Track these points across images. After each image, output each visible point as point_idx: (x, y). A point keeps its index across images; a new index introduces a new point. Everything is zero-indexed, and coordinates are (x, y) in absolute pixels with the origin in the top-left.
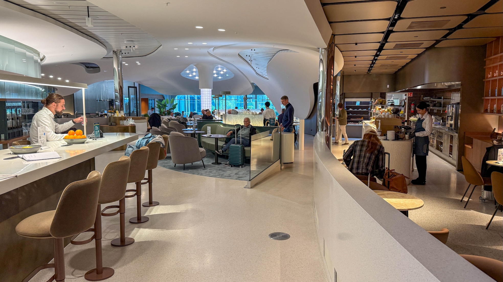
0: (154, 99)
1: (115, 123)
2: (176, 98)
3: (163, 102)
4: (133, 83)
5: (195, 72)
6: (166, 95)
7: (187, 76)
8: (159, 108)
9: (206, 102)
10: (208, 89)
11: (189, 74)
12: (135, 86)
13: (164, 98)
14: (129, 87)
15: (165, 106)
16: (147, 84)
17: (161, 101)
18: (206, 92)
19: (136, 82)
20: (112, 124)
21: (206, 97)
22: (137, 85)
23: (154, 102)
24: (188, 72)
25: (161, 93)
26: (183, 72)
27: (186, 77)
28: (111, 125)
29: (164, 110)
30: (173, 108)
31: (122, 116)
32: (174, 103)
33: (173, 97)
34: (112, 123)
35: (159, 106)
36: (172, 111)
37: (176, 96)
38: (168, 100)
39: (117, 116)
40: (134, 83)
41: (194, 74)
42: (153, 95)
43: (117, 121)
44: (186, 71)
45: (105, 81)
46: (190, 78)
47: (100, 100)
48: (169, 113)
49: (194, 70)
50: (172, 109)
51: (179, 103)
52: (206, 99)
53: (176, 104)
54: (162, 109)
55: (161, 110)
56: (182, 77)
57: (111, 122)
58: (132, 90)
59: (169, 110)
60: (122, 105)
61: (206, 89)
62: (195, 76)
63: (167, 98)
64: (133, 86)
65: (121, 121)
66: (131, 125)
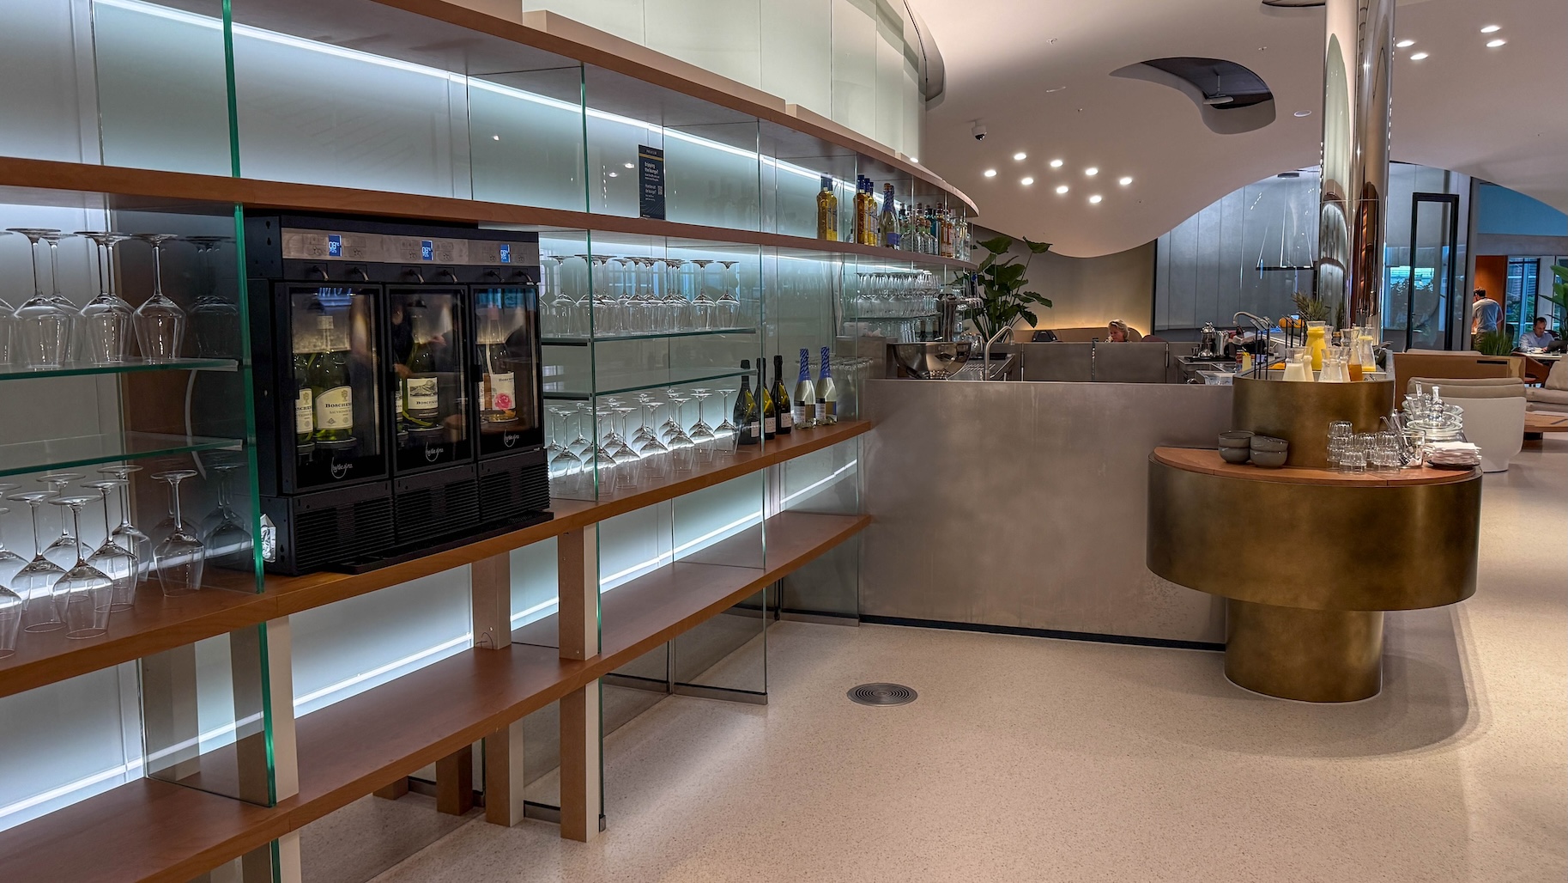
0: (1534, 259)
1: (1283, 445)
4: (1443, 173)
12: (1452, 191)
14: (1417, 197)
16: (1514, 176)
19: (1460, 169)
20: (1248, 447)
22: (1459, 186)
23: (1538, 274)
28: (1244, 461)
31: (1356, 372)
34: (1256, 442)
39: (1306, 376)
40: (1447, 173)
43: (1307, 428)
47: (1270, 269)
57: (1252, 425)
58: (1431, 214)
60: (1368, 287)
64: (1441, 191)
65: (1341, 433)
66: (1436, 466)
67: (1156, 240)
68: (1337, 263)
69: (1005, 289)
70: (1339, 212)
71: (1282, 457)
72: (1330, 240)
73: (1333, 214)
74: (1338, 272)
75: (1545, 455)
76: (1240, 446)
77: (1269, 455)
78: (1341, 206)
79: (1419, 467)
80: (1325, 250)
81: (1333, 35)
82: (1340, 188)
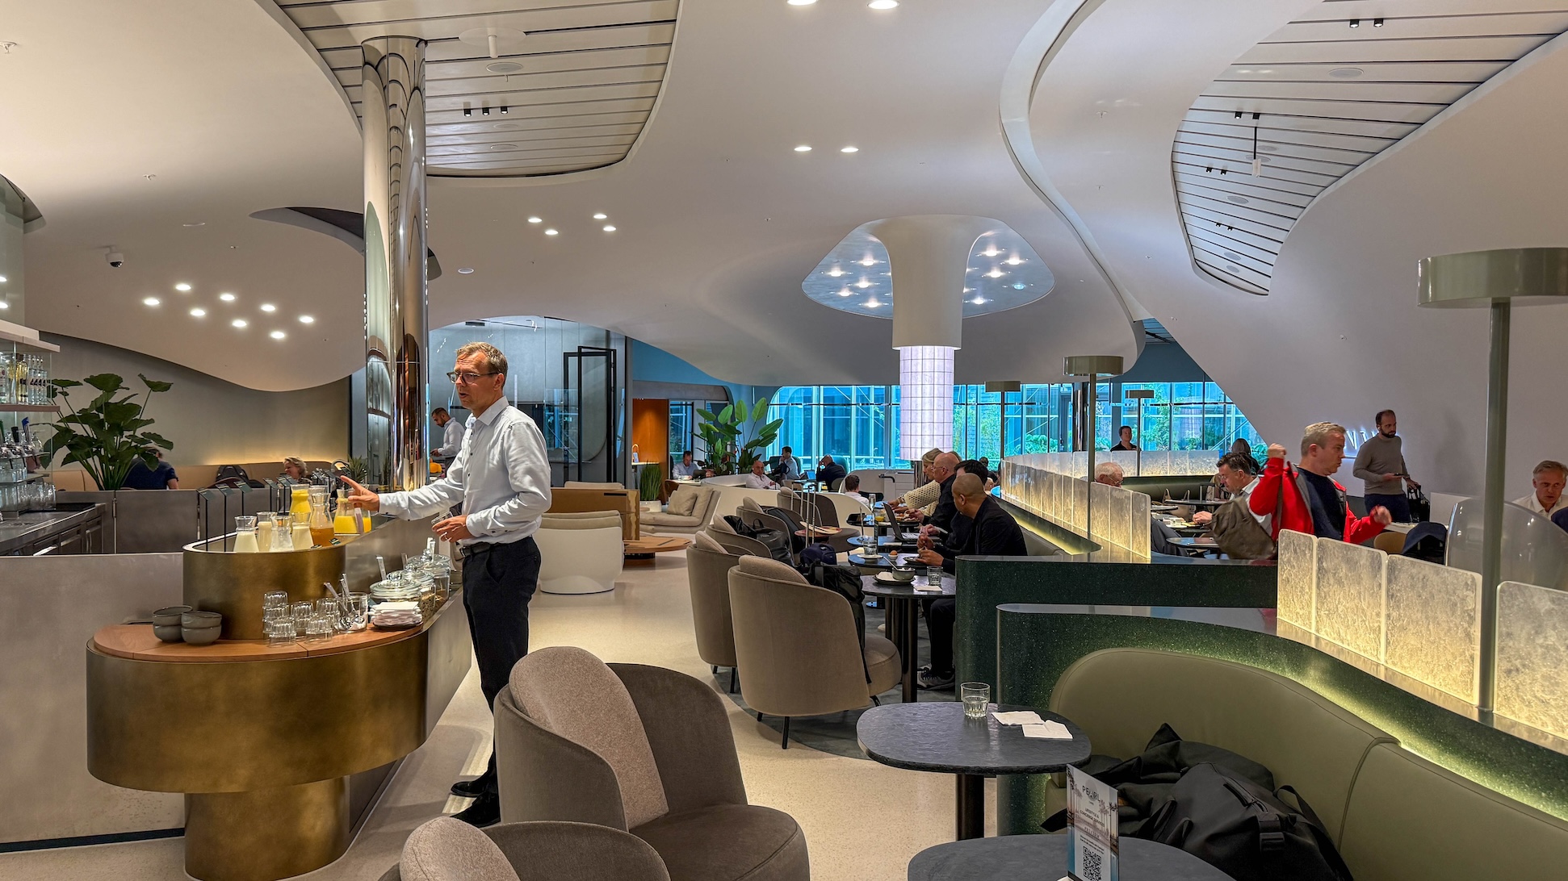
0: (690, 403)
1: (218, 619)
2: (776, 399)
3: (725, 415)
4: (605, 332)
5: (871, 272)
6: (739, 387)
7: (831, 298)
8: (710, 438)
9: (927, 415)
10: (936, 347)
11: (837, 284)
13: (728, 398)
15: (731, 431)
17: (717, 409)
18: (928, 365)
19: (612, 329)
20: (179, 625)
21: (928, 389)
22: (616, 343)
24: (836, 273)
25: (720, 375)
26: (812, 278)
27: (825, 303)
28: (178, 640)
29: (729, 450)
30: (761, 438)
32: (769, 421)
33: (765, 393)
34: (186, 620)
35: (708, 430)
36: (757, 451)
37: (776, 389)
38: (745, 404)
40: (608, 333)
41: (863, 284)
42: (688, 386)
44: (829, 267)
45: (490, 323)
46: (841, 308)
48: (748, 463)
49: (868, 261)
50: (757, 443)
51: (787, 418)
52: (927, 400)
53: (777, 424)
54: (719, 444)
55: (716, 447)
56: (811, 301)
59: (748, 446)
61: (928, 348)
62: (865, 295)
63: (741, 400)
65: (275, 603)
66: (379, 629)
67: (350, 377)
68: (382, 414)
69: (118, 429)
70: (382, 365)
71: (216, 632)
72: (375, 392)
73: (377, 368)
74: (384, 421)
75: (658, 571)
76: (171, 623)
77: (198, 631)
78: (385, 359)
79: (362, 630)
80: (372, 401)
81: (370, 203)
82: (382, 343)
